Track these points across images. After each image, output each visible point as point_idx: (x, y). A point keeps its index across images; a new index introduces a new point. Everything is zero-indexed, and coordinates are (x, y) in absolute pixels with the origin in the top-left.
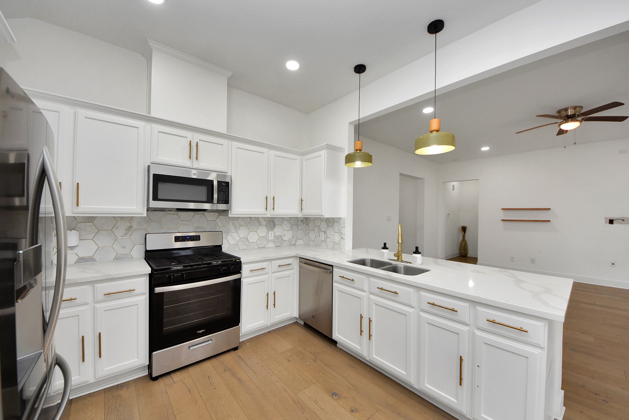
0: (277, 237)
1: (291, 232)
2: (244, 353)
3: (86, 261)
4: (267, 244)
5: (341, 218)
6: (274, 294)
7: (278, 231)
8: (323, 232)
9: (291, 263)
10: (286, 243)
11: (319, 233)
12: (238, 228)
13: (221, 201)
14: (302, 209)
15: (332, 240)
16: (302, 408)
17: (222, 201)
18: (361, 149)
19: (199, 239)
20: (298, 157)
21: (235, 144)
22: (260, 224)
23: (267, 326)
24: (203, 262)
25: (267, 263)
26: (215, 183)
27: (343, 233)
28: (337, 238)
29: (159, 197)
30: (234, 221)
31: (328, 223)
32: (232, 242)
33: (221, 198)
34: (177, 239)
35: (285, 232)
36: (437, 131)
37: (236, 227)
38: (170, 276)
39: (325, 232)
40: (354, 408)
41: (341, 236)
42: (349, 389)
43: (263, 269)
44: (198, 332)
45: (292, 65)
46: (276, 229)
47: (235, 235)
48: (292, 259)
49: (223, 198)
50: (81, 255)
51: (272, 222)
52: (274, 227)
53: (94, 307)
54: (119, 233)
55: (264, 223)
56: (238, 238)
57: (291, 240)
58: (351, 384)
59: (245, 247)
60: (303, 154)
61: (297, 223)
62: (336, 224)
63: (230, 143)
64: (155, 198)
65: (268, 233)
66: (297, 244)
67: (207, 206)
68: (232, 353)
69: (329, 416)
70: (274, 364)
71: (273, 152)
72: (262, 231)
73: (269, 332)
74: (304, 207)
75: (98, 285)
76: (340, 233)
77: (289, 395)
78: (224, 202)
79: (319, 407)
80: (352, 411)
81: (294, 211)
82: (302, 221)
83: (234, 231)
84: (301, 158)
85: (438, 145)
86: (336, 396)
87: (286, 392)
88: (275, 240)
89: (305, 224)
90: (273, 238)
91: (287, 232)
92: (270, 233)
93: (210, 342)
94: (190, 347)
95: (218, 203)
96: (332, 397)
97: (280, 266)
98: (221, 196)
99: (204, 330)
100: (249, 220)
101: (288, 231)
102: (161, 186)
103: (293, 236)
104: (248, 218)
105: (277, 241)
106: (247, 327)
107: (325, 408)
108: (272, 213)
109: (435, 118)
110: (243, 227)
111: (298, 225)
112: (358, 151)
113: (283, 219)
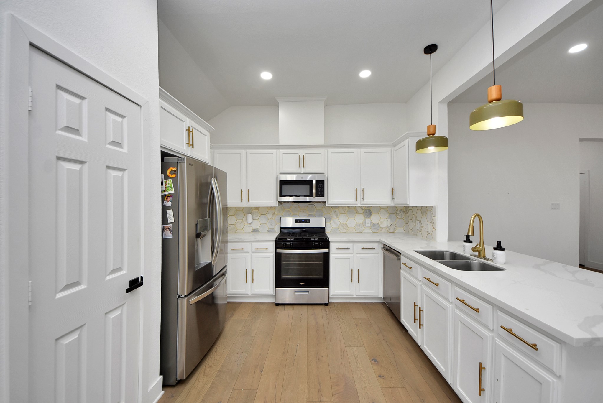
0: (374, 225)
1: (389, 220)
2: (330, 309)
3: (256, 231)
4: (364, 230)
5: (432, 207)
6: (358, 271)
7: (375, 218)
8: (419, 222)
9: (374, 247)
10: (383, 231)
11: (416, 222)
12: (338, 215)
13: (318, 195)
14: (393, 198)
15: (425, 230)
16: (344, 356)
17: (320, 195)
18: (433, 133)
19: (310, 222)
20: (389, 149)
21: (331, 150)
22: (357, 212)
23: (353, 296)
24: (303, 237)
25: (352, 244)
26: (314, 182)
27: (434, 223)
28: (429, 227)
29: (283, 195)
30: (336, 210)
31: (422, 212)
32: (334, 226)
33: (319, 193)
34: (297, 221)
35: (382, 220)
36: (499, 100)
37: (337, 214)
38: (284, 243)
39: (420, 222)
40: (383, 376)
41: (433, 226)
42: (391, 363)
43: (347, 248)
44: (300, 284)
45: (365, 74)
46: (372, 217)
47: (337, 220)
48: (377, 244)
49: (320, 193)
50: (254, 228)
51: (368, 211)
52: (371, 215)
53: (251, 255)
54: (270, 216)
55: (361, 211)
56: (339, 223)
57: (389, 228)
58: (396, 362)
59: (345, 231)
60: (394, 145)
61: (396, 212)
62: (428, 212)
63: (326, 151)
64: (281, 195)
65: (365, 220)
66: (396, 232)
67: (308, 199)
68: (323, 307)
69: (358, 369)
70: (344, 323)
71: (363, 150)
72: (360, 218)
73: (356, 302)
74: (395, 197)
75: (253, 243)
76: (433, 223)
77: (341, 345)
78: (321, 195)
79: (356, 362)
80: (380, 376)
81: (385, 200)
82: (402, 210)
83: (335, 217)
84: (392, 149)
85: (500, 117)
86: (375, 362)
87: (340, 342)
88: (372, 227)
89: (405, 213)
90: (369, 225)
91: (384, 220)
92: (367, 220)
93: (308, 293)
94: (295, 292)
95: (316, 196)
96: (371, 361)
97: (363, 248)
98: (319, 191)
99: (304, 284)
100: (347, 208)
101: (386, 219)
102: (284, 187)
103: (391, 224)
104: (347, 207)
105: (374, 228)
106: (336, 291)
107: (360, 364)
108: (362, 202)
109: (494, 85)
110: (343, 214)
111: (397, 214)
112: (431, 136)
113: (379, 209)
